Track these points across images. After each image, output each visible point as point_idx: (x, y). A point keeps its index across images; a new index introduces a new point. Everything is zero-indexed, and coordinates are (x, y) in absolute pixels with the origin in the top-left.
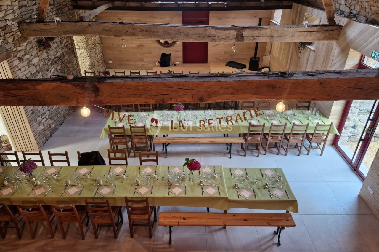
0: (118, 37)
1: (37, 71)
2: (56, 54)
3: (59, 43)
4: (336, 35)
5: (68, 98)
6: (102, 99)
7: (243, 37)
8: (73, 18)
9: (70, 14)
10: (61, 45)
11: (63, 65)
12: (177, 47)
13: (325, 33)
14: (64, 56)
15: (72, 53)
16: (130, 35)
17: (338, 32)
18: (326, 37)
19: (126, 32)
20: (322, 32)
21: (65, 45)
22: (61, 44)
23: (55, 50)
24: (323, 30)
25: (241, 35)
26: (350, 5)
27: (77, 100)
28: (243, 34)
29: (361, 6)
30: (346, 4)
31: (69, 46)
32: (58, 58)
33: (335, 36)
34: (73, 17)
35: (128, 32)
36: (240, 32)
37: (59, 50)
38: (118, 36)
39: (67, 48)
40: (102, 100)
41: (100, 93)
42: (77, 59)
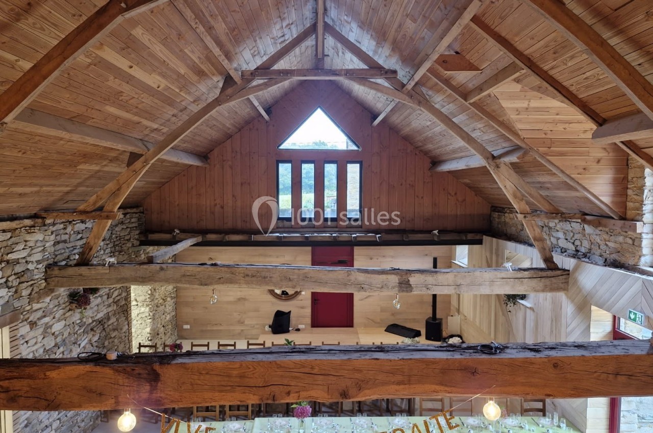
0: (205, 287)
1: (56, 345)
2: (96, 316)
3: (105, 297)
4: (562, 283)
5: (101, 394)
6: (162, 395)
7: (411, 285)
8: (136, 258)
9: (133, 253)
10: (108, 301)
11: (104, 334)
12: (302, 300)
13: (543, 280)
14: (109, 319)
15: (124, 314)
16: (227, 283)
17: (565, 279)
18: (546, 286)
19: (220, 278)
20: (539, 279)
21: (115, 301)
22: (108, 298)
23: (96, 308)
24: (540, 276)
25: (407, 282)
26: (574, 239)
27: (116, 397)
28: (409, 281)
29: (591, 241)
30: (567, 238)
31: (121, 302)
32: (98, 322)
33: (562, 286)
34: (136, 256)
35: (222, 278)
36: (404, 277)
37: (102, 308)
38: (206, 285)
39: (117, 306)
40: (161, 397)
41: (159, 384)
42: (129, 324)
